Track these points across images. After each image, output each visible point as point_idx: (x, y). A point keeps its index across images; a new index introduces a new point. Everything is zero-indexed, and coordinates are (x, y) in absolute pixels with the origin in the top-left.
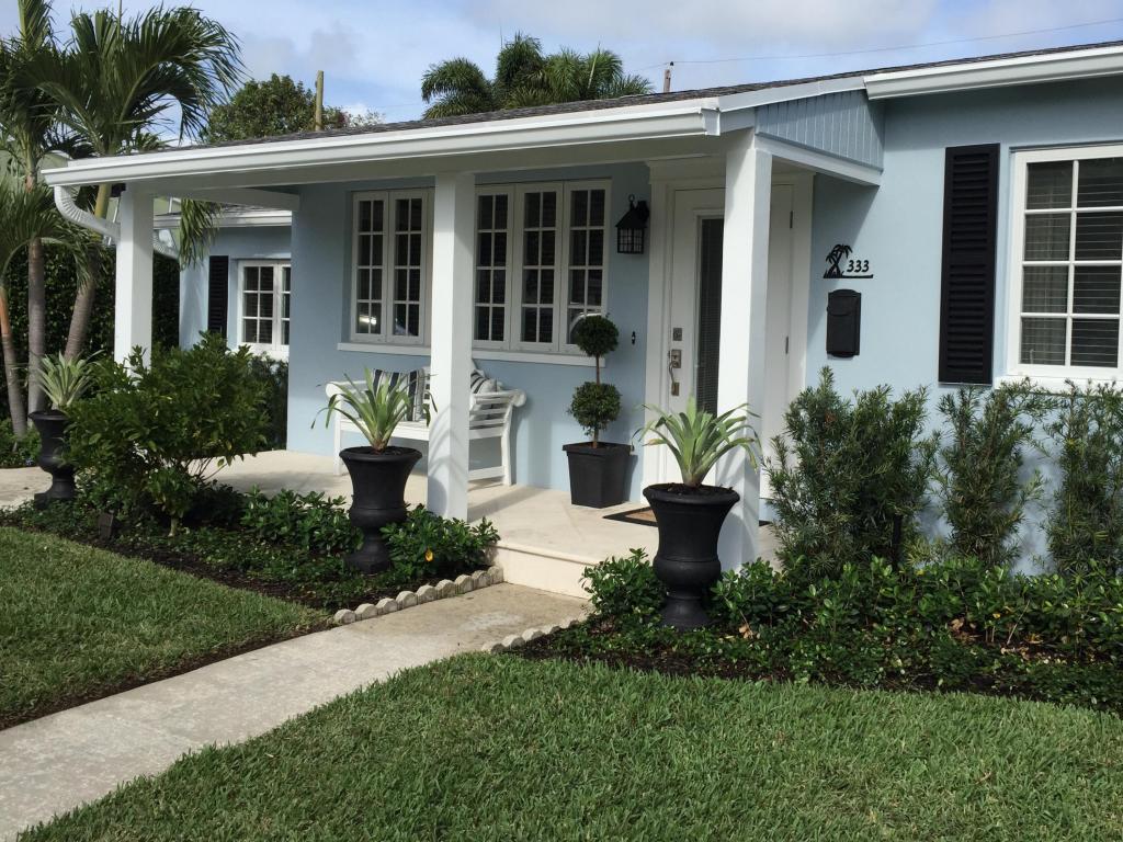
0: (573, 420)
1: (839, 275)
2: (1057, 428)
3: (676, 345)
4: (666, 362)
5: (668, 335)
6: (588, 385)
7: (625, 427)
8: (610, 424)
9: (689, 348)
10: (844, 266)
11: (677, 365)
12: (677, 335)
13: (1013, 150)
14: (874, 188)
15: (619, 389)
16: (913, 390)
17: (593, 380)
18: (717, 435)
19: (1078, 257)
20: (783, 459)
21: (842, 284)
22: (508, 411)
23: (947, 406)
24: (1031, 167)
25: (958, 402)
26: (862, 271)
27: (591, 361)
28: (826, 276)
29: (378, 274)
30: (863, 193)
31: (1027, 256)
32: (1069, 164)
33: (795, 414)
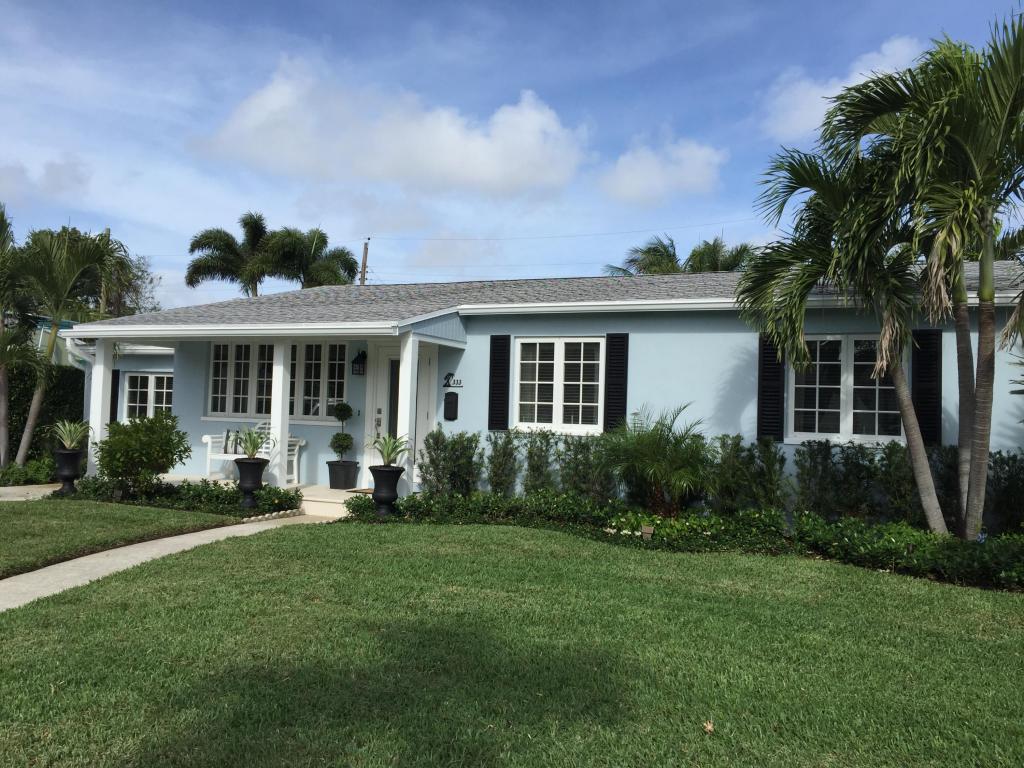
0: (332, 450)
1: (449, 386)
2: (526, 445)
3: (379, 416)
4: (374, 423)
5: (375, 411)
6: (338, 434)
7: (355, 454)
8: (348, 451)
9: (385, 417)
10: (451, 383)
11: (380, 425)
12: (379, 411)
13: (515, 337)
14: (464, 350)
15: (353, 436)
16: (476, 432)
17: (340, 431)
18: (397, 447)
19: (539, 380)
20: (423, 458)
21: (450, 390)
22: (297, 448)
23: (489, 439)
24: (522, 344)
25: (493, 437)
26: (459, 384)
27: (339, 424)
28: (445, 386)
29: (224, 382)
30: (458, 353)
31: (522, 379)
32: (535, 344)
33: (427, 440)
